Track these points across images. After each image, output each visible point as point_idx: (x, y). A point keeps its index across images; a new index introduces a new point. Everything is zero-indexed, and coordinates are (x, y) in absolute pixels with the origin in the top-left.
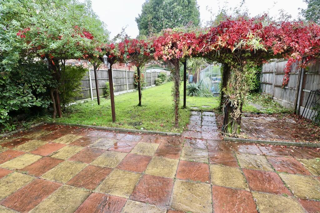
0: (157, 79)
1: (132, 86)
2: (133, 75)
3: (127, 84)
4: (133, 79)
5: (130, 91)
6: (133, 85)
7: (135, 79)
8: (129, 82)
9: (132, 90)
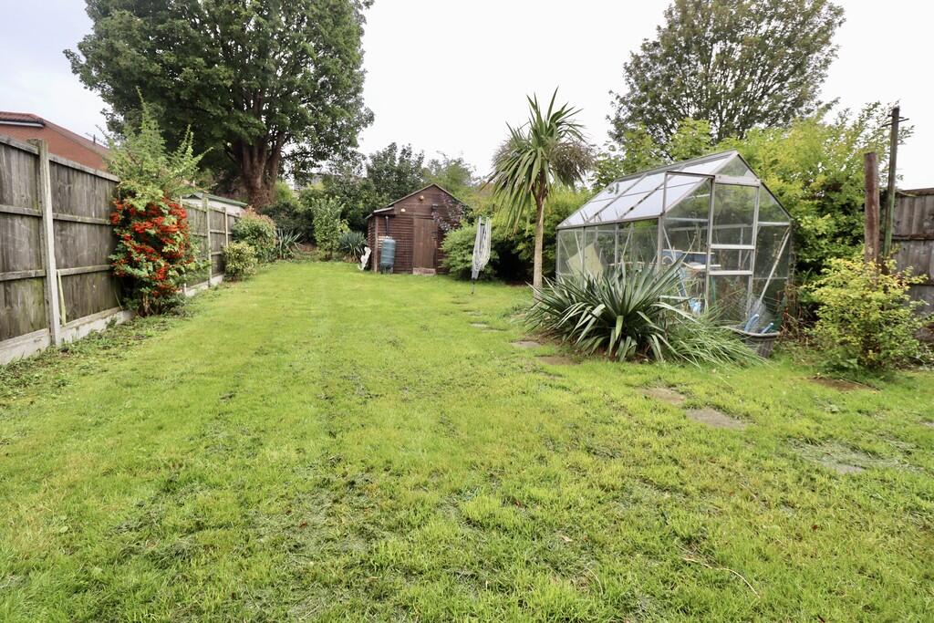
0: (229, 246)
1: (96, 288)
2: (103, 206)
3: (53, 273)
4: (107, 232)
5: (84, 332)
6: (102, 279)
7: (116, 239)
8: (66, 255)
9: (97, 323)
